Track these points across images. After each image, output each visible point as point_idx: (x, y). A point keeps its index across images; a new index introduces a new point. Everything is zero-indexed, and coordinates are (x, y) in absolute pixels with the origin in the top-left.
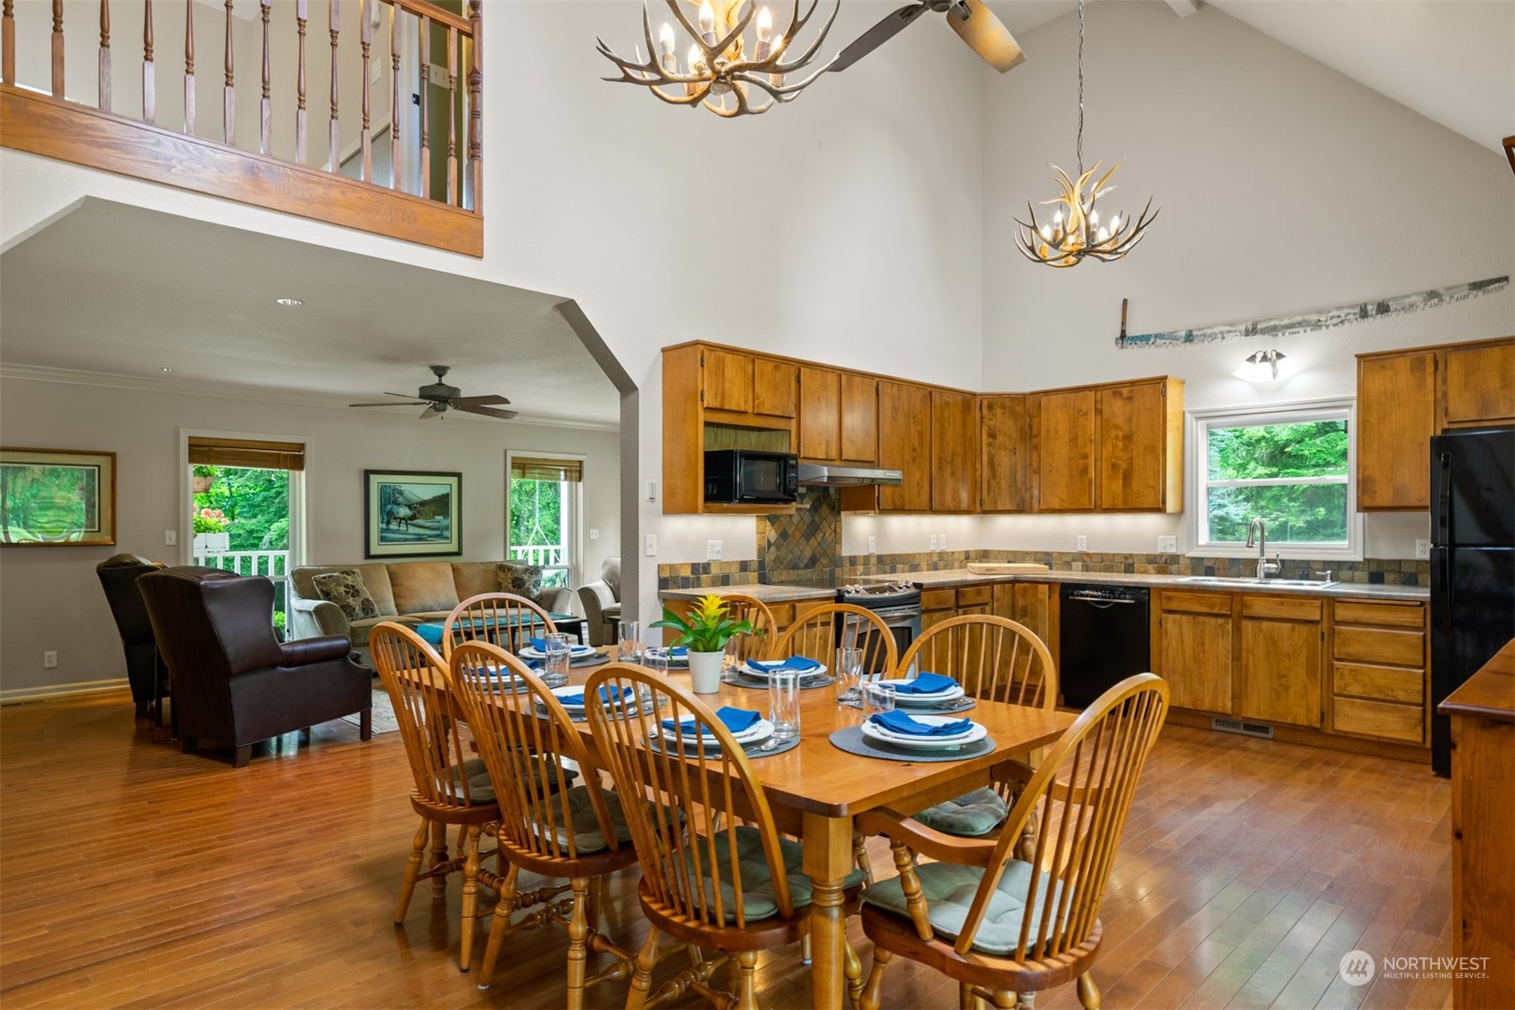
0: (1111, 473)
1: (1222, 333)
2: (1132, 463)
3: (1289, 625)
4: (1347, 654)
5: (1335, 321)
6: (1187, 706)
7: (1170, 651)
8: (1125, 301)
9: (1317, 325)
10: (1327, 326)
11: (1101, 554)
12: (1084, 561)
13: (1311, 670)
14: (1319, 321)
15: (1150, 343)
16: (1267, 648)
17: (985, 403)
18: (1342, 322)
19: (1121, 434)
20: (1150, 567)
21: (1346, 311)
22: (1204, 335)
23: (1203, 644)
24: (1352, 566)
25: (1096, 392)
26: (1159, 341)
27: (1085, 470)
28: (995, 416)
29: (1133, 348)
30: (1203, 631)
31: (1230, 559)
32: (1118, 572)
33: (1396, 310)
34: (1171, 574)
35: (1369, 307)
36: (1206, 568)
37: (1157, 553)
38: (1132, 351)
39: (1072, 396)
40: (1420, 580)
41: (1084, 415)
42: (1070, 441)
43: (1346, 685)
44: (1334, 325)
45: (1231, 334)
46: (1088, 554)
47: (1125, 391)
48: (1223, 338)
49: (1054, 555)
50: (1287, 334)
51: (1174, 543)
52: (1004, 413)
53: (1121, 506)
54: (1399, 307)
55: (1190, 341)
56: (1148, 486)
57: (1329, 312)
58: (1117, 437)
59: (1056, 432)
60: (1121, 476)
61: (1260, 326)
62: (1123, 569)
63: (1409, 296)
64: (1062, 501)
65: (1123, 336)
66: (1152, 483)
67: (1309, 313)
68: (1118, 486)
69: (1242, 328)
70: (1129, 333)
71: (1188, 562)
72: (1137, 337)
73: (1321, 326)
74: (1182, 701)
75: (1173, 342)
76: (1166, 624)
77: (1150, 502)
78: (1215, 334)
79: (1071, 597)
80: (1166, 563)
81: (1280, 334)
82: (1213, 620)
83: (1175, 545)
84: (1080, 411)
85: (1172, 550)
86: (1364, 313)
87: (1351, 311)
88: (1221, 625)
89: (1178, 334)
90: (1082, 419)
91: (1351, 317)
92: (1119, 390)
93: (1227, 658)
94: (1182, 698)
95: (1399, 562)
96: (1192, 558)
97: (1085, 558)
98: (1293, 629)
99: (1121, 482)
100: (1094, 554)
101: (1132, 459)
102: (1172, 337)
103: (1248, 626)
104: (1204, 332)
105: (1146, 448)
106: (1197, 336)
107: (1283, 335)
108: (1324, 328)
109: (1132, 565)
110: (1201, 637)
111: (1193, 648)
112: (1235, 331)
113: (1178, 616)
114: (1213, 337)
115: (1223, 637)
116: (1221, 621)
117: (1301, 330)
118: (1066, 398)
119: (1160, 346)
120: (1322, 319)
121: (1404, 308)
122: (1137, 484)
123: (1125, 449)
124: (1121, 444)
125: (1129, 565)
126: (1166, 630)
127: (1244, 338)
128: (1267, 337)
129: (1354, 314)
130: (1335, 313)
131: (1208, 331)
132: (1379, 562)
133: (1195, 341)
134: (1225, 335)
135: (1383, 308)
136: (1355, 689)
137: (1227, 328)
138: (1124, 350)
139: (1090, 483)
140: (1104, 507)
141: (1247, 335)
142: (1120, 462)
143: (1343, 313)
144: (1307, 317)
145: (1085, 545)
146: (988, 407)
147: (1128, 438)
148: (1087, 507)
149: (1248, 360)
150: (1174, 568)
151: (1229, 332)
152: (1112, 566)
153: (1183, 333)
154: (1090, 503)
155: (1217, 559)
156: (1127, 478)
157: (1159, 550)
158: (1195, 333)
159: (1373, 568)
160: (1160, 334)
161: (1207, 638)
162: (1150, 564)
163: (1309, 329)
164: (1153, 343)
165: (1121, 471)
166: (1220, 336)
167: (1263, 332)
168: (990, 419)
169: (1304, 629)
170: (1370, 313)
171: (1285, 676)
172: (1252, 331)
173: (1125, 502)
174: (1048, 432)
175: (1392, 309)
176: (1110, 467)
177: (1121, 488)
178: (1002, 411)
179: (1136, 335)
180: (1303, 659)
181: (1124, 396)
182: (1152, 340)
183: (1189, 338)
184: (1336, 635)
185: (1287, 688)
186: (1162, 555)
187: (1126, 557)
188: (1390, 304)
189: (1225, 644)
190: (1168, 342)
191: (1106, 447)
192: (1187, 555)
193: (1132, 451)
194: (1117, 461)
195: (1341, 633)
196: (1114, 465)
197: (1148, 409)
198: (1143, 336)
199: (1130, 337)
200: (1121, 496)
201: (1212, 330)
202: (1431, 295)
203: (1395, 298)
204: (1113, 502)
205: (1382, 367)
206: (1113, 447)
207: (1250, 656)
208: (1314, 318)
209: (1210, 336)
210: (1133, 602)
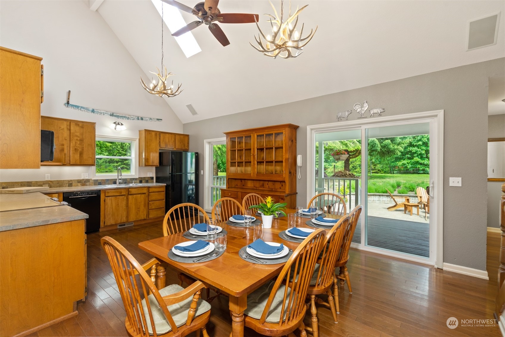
0: (74, 152)
1: (103, 113)
2: (83, 149)
3: (140, 195)
4: (152, 200)
5: (132, 119)
6: (113, 224)
7: (108, 208)
8: (69, 91)
9: (128, 118)
10: (130, 119)
11: (58, 181)
12: (49, 184)
13: (145, 206)
15: (79, 109)
16: (135, 202)
18: (134, 119)
19: (79, 139)
20: (79, 184)
21: (135, 117)
22: (98, 112)
23: (118, 204)
24: (136, 179)
25: (67, 122)
26: (82, 109)
27: (62, 150)
29: (71, 108)
30: (118, 200)
31: (106, 179)
32: (65, 187)
33: (144, 120)
34: (87, 185)
35: (139, 118)
36: (99, 182)
37: (81, 179)
39: (56, 121)
40: (149, 181)
41: (62, 129)
44: (132, 120)
45: (106, 114)
46: (51, 181)
47: (81, 124)
48: (104, 114)
49: (33, 183)
51: (87, 175)
53: (79, 163)
55: (94, 112)
56: (90, 157)
57: (131, 116)
58: (77, 140)
60: (79, 153)
61: (114, 114)
62: (68, 186)
63: (147, 118)
65: (68, 103)
66: (91, 156)
67: (127, 115)
68: (77, 156)
69: (110, 113)
70: (70, 103)
71: (93, 181)
74: (112, 223)
76: (107, 200)
77: (90, 162)
80: (85, 182)
81: (119, 118)
82: (121, 197)
83: (88, 176)
84: (60, 128)
85: (87, 178)
86: (138, 119)
89: (89, 109)
90: (61, 131)
91: (136, 119)
92: (77, 123)
93: (125, 207)
94: (112, 221)
95: (145, 178)
96: (94, 180)
97: (50, 183)
98: (141, 196)
99: (79, 155)
100: (54, 181)
101: (83, 148)
102: (87, 109)
103: (130, 197)
104: (98, 111)
105: (89, 145)
106: (96, 111)
109: (72, 184)
111: (115, 206)
113: (111, 197)
114: (101, 113)
115: (124, 200)
116: (123, 197)
117: (124, 118)
119: (82, 111)
120: (130, 117)
121: (146, 120)
122: (85, 156)
123: (80, 144)
124: (79, 142)
125: (70, 184)
126: (107, 202)
127: (110, 116)
128: (116, 118)
130: (132, 117)
131: (99, 111)
132: (141, 178)
133: (95, 113)
134: (105, 114)
135: (142, 119)
136: (153, 208)
137: (105, 112)
138: (68, 108)
139: (65, 154)
140: (71, 164)
141: (111, 116)
142: (78, 148)
143: (134, 117)
144: (126, 116)
145: (50, 178)
147: (82, 140)
149: (114, 123)
150: (88, 183)
151: (106, 113)
152: (63, 185)
153: (91, 109)
154: (65, 163)
155: (102, 179)
156: (81, 154)
157: (82, 178)
158: (95, 110)
159: (140, 179)
160: (83, 107)
161: (119, 202)
163: (126, 119)
164: (80, 109)
165: (79, 152)
166: (103, 114)
167: (115, 116)
169: (143, 195)
171: (139, 208)
172: (112, 115)
173: (81, 162)
177: (79, 157)
179: (74, 105)
180: (143, 203)
181: (80, 126)
182: (80, 108)
183: (93, 111)
185: (139, 211)
186: (83, 180)
187: (69, 181)
189: (124, 203)
190: (86, 110)
191: (72, 142)
192: (92, 179)
193: (83, 145)
194: (77, 148)
195: (150, 195)
196: (75, 149)
197: (89, 132)
198: (76, 106)
199: (70, 104)
200: (79, 160)
201: (101, 111)
202: (151, 119)
203: (144, 117)
204: (76, 162)
205: (150, 133)
206: (75, 143)
207: (131, 205)
208: (128, 116)
209: (100, 113)
210: (96, 195)
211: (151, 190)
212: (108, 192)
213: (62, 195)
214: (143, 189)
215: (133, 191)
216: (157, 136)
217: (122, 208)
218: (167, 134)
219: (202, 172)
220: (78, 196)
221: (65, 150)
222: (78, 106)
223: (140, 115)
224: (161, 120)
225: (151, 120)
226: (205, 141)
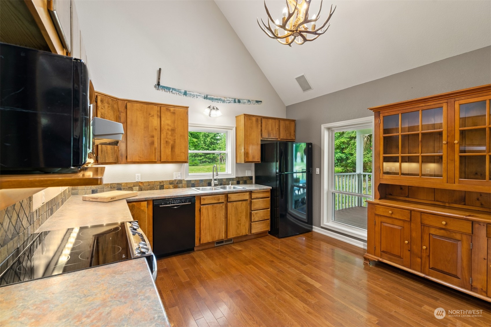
0: (165, 145)
1: (197, 95)
2: (175, 142)
3: (241, 202)
4: (255, 208)
5: (228, 101)
6: (210, 241)
7: (204, 221)
8: (160, 69)
9: (224, 101)
10: (226, 102)
11: (148, 182)
12: (140, 186)
13: (246, 217)
14: (224, 100)
15: (170, 91)
16: (235, 212)
17: (99, 98)
18: (230, 102)
19: (170, 128)
20: (171, 186)
21: (231, 99)
22: (191, 94)
23: (216, 215)
24: (232, 179)
25: (157, 106)
26: (174, 91)
27: (152, 143)
28: (104, 107)
29: (162, 91)
30: (216, 210)
31: (200, 180)
32: (156, 189)
33: (242, 103)
34: (179, 188)
35: (236, 100)
36: (192, 184)
37: (173, 180)
38: (161, 92)
39: (145, 106)
40: (247, 182)
41: (152, 116)
42: (145, 128)
43: (255, 218)
44: (228, 103)
45: (200, 97)
46: (142, 183)
47: (172, 109)
48: (197, 97)
49: (123, 184)
50: (216, 102)
51: (180, 175)
52: (109, 107)
53: (170, 160)
54: (242, 102)
56: (182, 152)
57: (227, 98)
58: (168, 129)
59: (137, 122)
60: (170, 147)
61: (209, 97)
62: (159, 188)
63: (244, 100)
64: (140, 157)
65: (158, 84)
66: (183, 151)
68: (169, 151)
69: (203, 96)
70: (161, 84)
71: (186, 182)
72: (165, 87)
73: (225, 102)
74: (208, 240)
75: (179, 93)
76: (203, 210)
77: (183, 159)
78: (194, 95)
79: (160, 206)
80: (177, 183)
81: (214, 101)
82: (219, 205)
83: (180, 176)
84: (150, 114)
85: (179, 178)
87: (232, 100)
88: (221, 206)
89: (181, 91)
90: (151, 118)
91: (232, 101)
92: (169, 108)
93: (223, 218)
94: (208, 238)
95: (243, 177)
96: (187, 181)
97: (140, 184)
99: (170, 150)
100: (145, 182)
101: (175, 140)
102: (178, 91)
103: (229, 205)
104: (191, 93)
105: (181, 136)
106: (188, 94)
107: (215, 102)
108: (225, 103)
109: (163, 186)
110: (215, 213)
111: (212, 218)
112: (201, 96)
113: (207, 206)
114: (194, 96)
115: (222, 210)
116: (221, 205)
117: (220, 102)
118: (142, 106)
119: (174, 94)
120: (225, 100)
121: (243, 103)
122: (177, 150)
123: (172, 135)
124: (170, 133)
125: (162, 186)
126: (203, 212)
127: (203, 99)
128: (210, 101)
129: (233, 101)
131: (192, 93)
132: (239, 178)
133: (187, 96)
134: (198, 96)
135: (239, 101)
136: (257, 219)
137: (198, 94)
138: (158, 91)
139: (155, 149)
140: (162, 161)
141: (204, 99)
142: (170, 141)
143: (230, 99)
144: (221, 98)
145: (140, 178)
146: (101, 101)
147: (173, 130)
148: (154, 161)
149: (208, 108)
150: (180, 185)
151: (199, 96)
152: (154, 187)
153: (183, 91)
154: (155, 159)
155: (195, 180)
156: (173, 148)
157: (174, 178)
158: (187, 92)
159: (237, 180)
160: (174, 88)
161: (217, 212)
162: (171, 184)
163: (222, 102)
164: (171, 92)
165: (170, 145)
166: (196, 96)
167: (210, 99)
168: (102, 108)
169: (244, 203)
170: (236, 102)
171: (240, 220)
172: (206, 98)
173: (172, 158)
174: (132, 122)
175: (241, 102)
176: (165, 142)
177: (170, 152)
178: (108, 105)
179: (165, 86)
180: (244, 213)
181: (171, 111)
182: (171, 90)
183: (185, 94)
184: (252, 203)
185: (240, 224)
186: (175, 180)
187: (160, 182)
188: (241, 100)
189: (223, 213)
190: (177, 93)
191: (163, 133)
192: (185, 180)
193: (175, 136)
194: (168, 140)
195: (253, 202)
196: (166, 142)
197: (182, 119)
198: (167, 87)
199: (161, 86)
200: (170, 156)
201: (194, 93)
202: (249, 101)
203: (241, 99)
204: (167, 158)
205: (250, 119)
206: (166, 133)
207: (231, 216)
208: (223, 99)
209: (192, 95)
210: (190, 203)
211: (254, 196)
212: (204, 199)
213: (151, 203)
214: (244, 195)
215: (233, 197)
216: (258, 122)
217: (220, 220)
218: (271, 120)
219: (318, 170)
220: (169, 204)
221: (155, 144)
222: (169, 87)
223: (238, 97)
224: (261, 102)
225: (249, 103)
226: (323, 126)
